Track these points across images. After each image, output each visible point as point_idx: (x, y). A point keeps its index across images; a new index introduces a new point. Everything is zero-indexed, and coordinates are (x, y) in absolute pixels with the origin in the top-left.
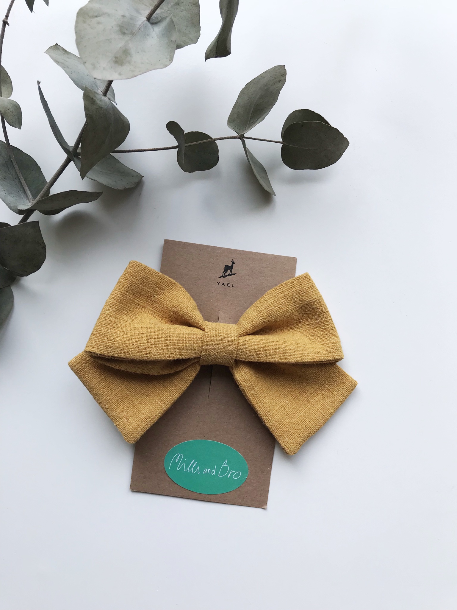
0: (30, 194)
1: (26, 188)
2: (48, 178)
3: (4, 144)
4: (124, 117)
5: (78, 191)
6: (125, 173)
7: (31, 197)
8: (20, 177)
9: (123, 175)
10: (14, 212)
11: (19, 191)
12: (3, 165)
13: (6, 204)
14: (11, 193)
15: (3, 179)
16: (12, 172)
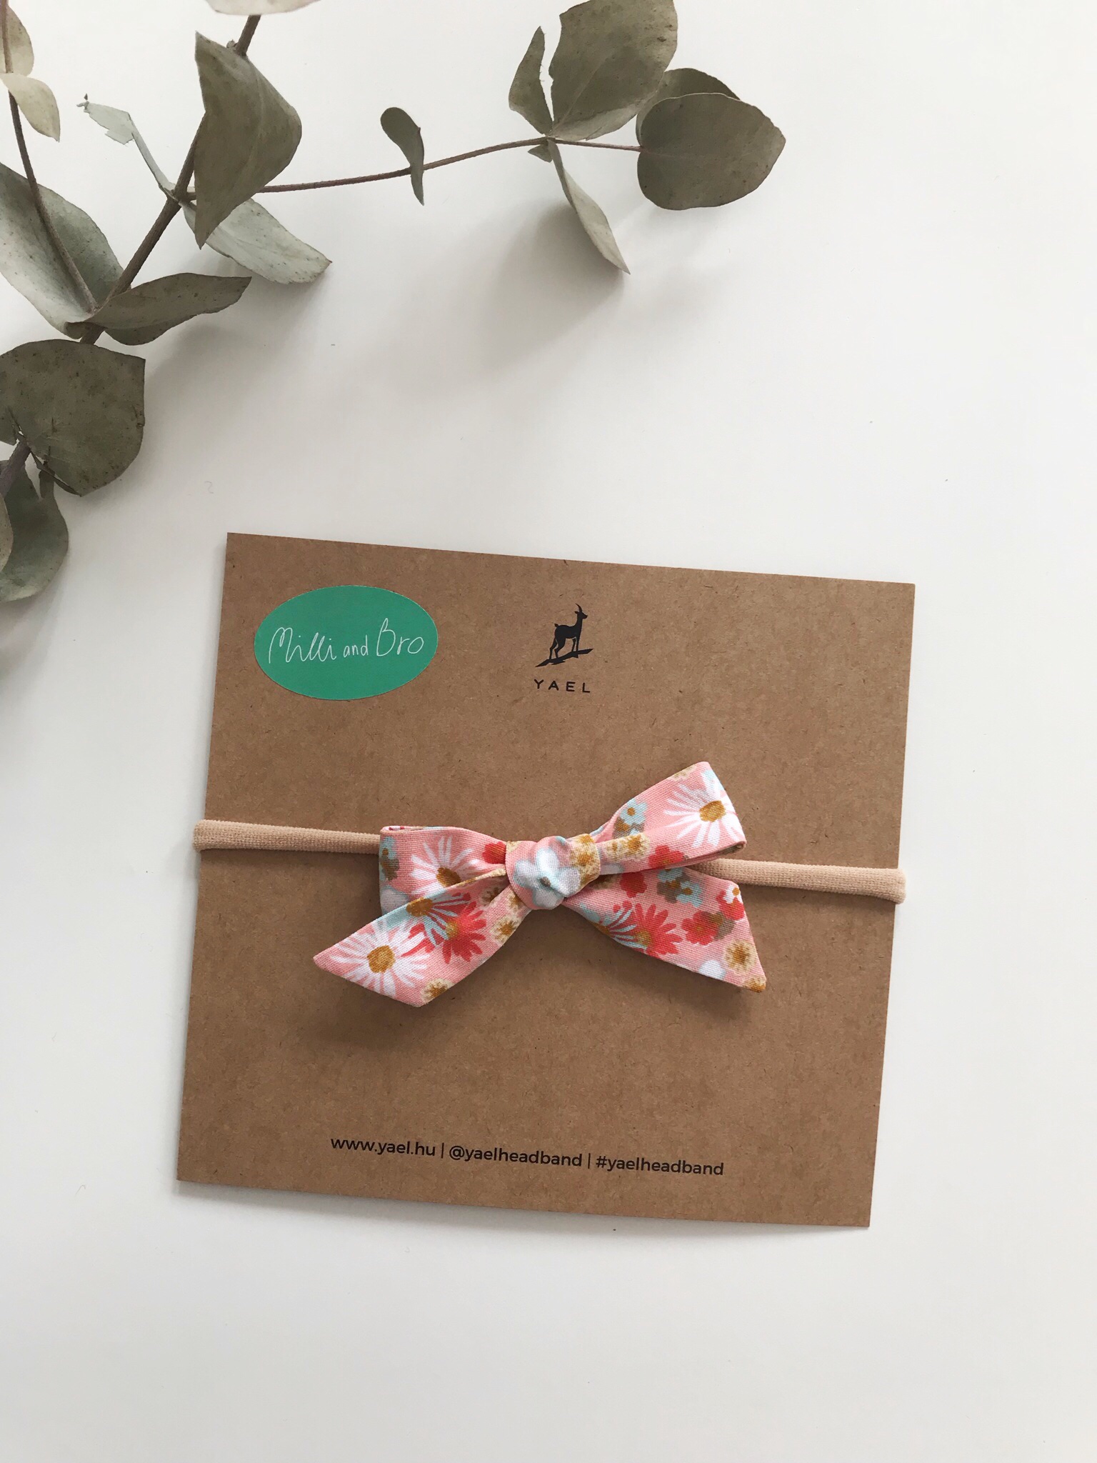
0: (89, 293)
1: (81, 280)
2: (124, 261)
3: (22, 181)
4: (288, 106)
5: (197, 275)
6: (290, 250)
7: (92, 300)
8: (64, 254)
9: (287, 255)
10: (58, 329)
11: (65, 287)
12: (23, 227)
13: (40, 312)
14: (48, 290)
15: (29, 258)
16: (45, 244)
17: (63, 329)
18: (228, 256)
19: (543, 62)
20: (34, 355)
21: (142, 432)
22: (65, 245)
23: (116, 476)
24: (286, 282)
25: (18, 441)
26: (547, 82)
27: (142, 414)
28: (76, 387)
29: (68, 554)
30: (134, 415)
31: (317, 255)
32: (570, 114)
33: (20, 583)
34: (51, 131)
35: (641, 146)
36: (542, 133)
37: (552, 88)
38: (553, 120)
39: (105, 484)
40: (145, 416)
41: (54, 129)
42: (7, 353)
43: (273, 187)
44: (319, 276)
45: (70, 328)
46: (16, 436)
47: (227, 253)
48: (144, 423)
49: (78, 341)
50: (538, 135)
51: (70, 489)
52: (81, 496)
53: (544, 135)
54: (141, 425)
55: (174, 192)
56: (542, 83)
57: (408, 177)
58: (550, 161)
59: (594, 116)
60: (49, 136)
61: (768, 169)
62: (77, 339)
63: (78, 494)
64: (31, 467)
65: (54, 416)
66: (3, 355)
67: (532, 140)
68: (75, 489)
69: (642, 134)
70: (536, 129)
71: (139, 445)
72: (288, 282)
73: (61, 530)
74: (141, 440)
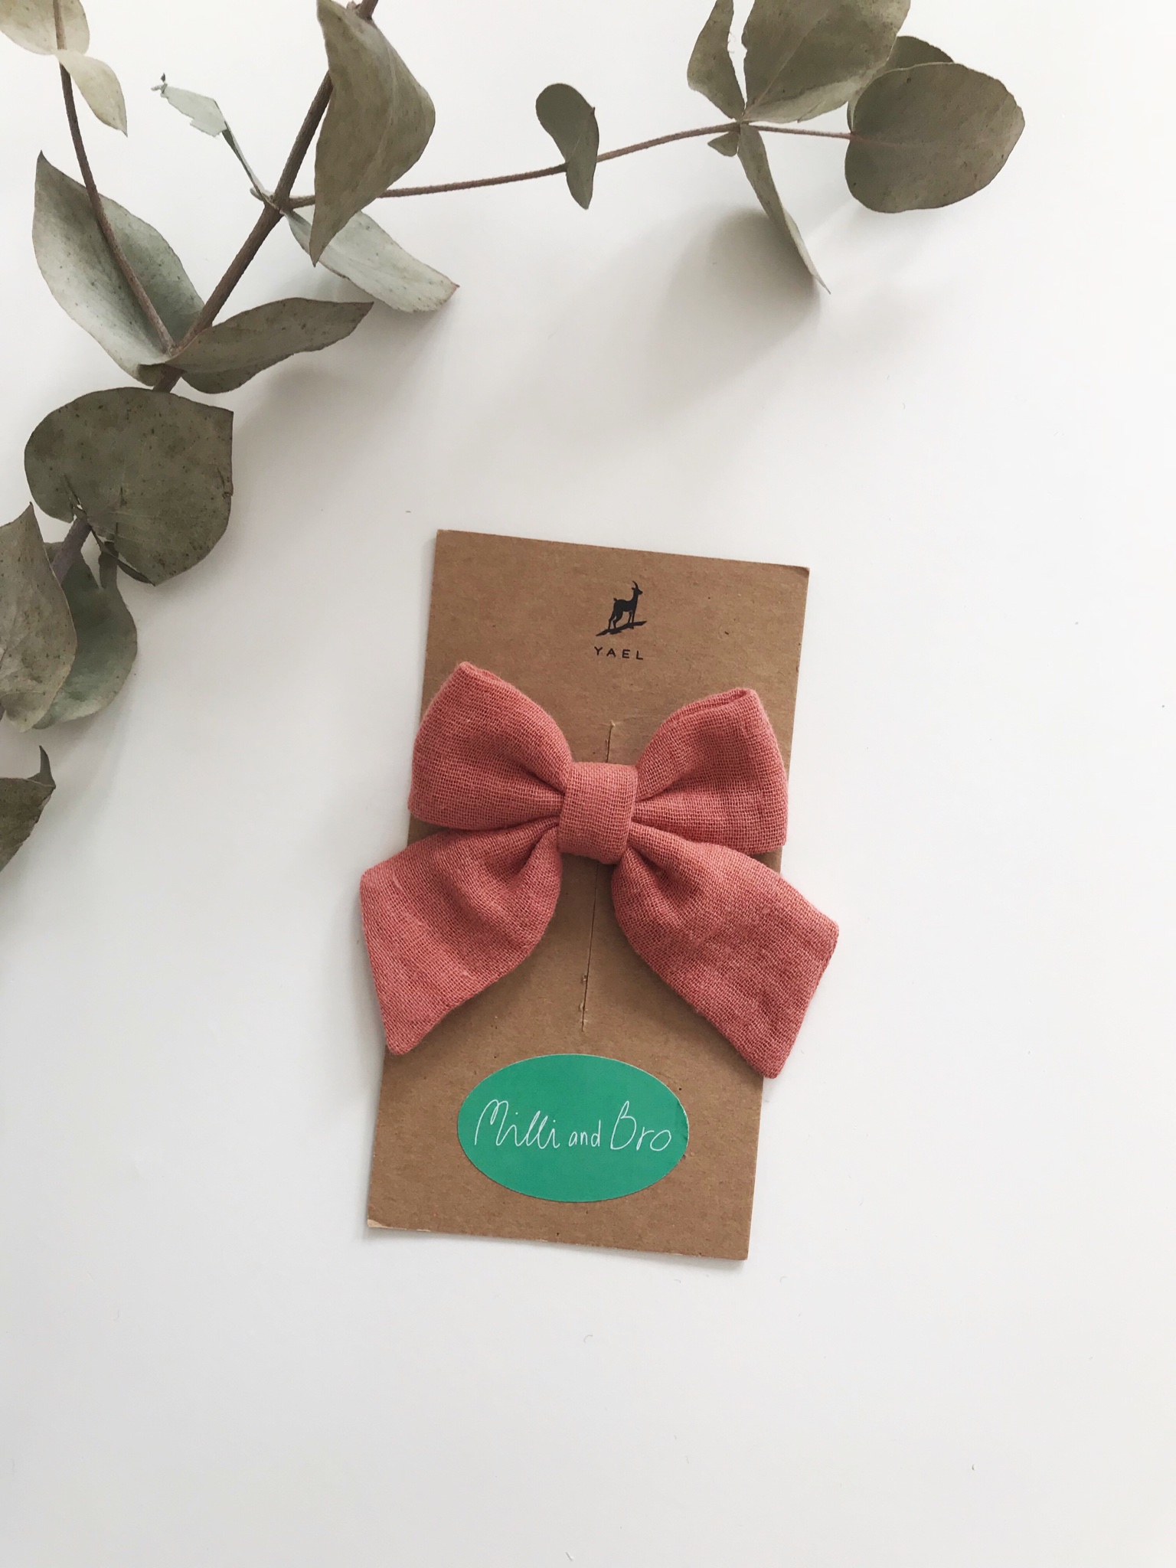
3: (80, 189)
5: (308, 301)
6: (409, 271)
7: (167, 337)
8: (132, 280)
9: (405, 277)
10: (130, 374)
11: (133, 322)
12: (83, 247)
13: (109, 352)
14: (115, 325)
15: (90, 286)
16: (108, 268)
17: (136, 375)
18: (344, 277)
19: (732, 29)
20: (100, 407)
21: (229, 504)
22: (134, 270)
23: (200, 558)
24: (410, 310)
25: (75, 517)
26: (737, 52)
27: (230, 480)
28: (151, 448)
29: (137, 659)
30: (220, 481)
31: (441, 278)
32: (769, 92)
33: (78, 697)
34: (118, 122)
35: (852, 132)
36: (731, 118)
37: (748, 61)
38: (746, 100)
39: (185, 569)
40: (233, 483)
41: (121, 120)
42: (66, 406)
43: (394, 191)
44: (444, 303)
45: (143, 372)
46: (72, 509)
47: (342, 272)
48: (232, 492)
49: (151, 388)
50: (724, 120)
51: (140, 577)
52: (154, 585)
53: (734, 120)
54: (228, 494)
55: (275, 198)
56: (731, 55)
57: (563, 176)
58: (731, 155)
59: (801, 93)
60: (116, 128)
61: (1003, 160)
62: (151, 385)
63: (151, 583)
64: (90, 549)
65: (123, 484)
66: (61, 408)
67: (716, 127)
68: (148, 576)
69: (855, 117)
70: (725, 113)
71: (227, 519)
72: (412, 310)
73: (128, 628)
74: (229, 514)
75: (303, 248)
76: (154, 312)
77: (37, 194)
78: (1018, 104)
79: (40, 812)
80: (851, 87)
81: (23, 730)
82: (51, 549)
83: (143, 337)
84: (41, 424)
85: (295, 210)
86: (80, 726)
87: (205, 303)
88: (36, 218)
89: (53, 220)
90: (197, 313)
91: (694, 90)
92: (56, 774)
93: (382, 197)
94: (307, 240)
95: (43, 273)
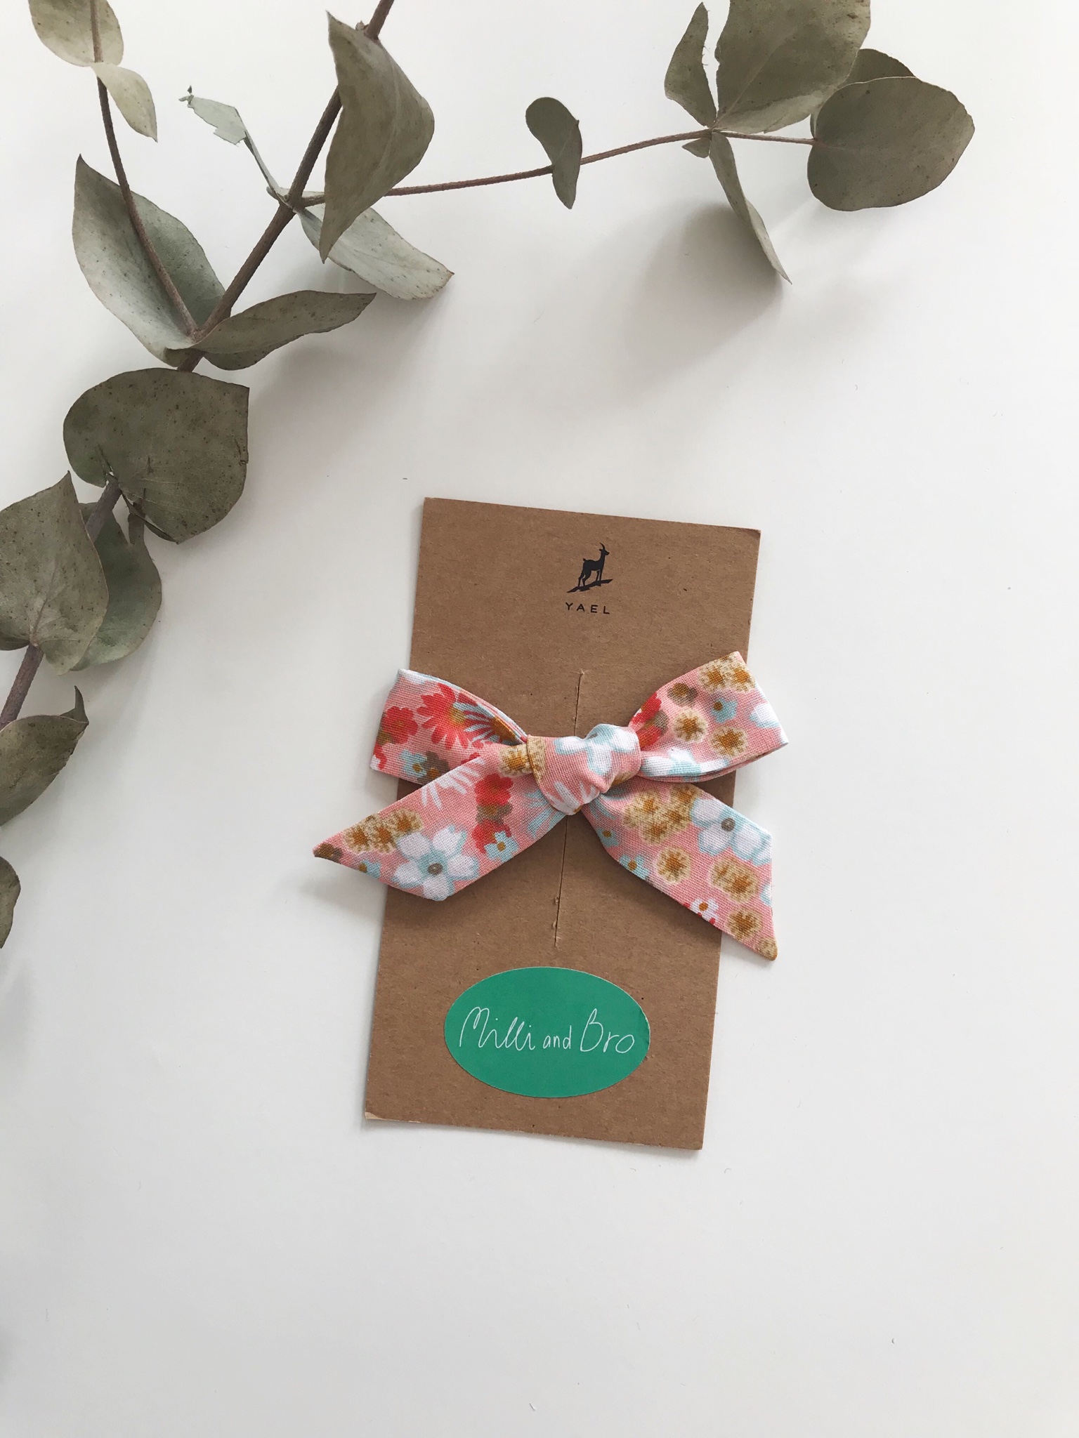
4: (421, 97)
5: (317, 292)
6: (409, 260)
7: (191, 321)
8: (160, 270)
9: (405, 266)
10: (158, 357)
11: (161, 308)
12: (117, 241)
13: (138, 337)
14: (145, 312)
15: (123, 276)
16: (139, 259)
17: (162, 357)
18: (350, 270)
19: (706, 43)
20: (131, 386)
21: (245, 470)
22: (161, 260)
23: (218, 520)
24: (407, 297)
25: (108, 482)
26: (711, 66)
27: (245, 449)
28: (175, 422)
29: (161, 608)
30: (237, 450)
31: (438, 266)
32: (739, 103)
33: (109, 642)
34: (149, 130)
35: (814, 139)
36: (703, 125)
37: (720, 73)
38: (718, 109)
39: (205, 529)
40: (249, 452)
41: (152, 126)
42: (101, 385)
43: (396, 190)
44: (440, 289)
45: (169, 355)
46: (105, 475)
47: (349, 267)
48: (248, 461)
49: (176, 368)
50: (697, 127)
51: (165, 536)
52: (177, 543)
53: (706, 128)
54: (244, 462)
55: (288, 198)
56: (705, 68)
57: (549, 177)
58: (704, 157)
59: (768, 105)
60: (147, 136)
61: (954, 162)
62: (175, 366)
63: (174, 541)
64: (121, 509)
65: (151, 455)
66: (96, 386)
67: (690, 134)
68: (171, 535)
69: (817, 125)
70: (699, 120)
71: (243, 484)
72: (411, 298)
73: (154, 581)
74: (244, 480)
75: (313, 244)
76: (179, 299)
77: (77, 195)
78: (968, 113)
79: (75, 745)
80: (814, 100)
81: (60, 673)
82: (86, 510)
83: (170, 321)
84: (78, 400)
85: (308, 208)
86: (113, 666)
87: (226, 289)
88: (76, 217)
89: (91, 218)
90: (217, 298)
91: (671, 98)
92: (89, 711)
93: (385, 196)
94: (317, 237)
95: (82, 267)
